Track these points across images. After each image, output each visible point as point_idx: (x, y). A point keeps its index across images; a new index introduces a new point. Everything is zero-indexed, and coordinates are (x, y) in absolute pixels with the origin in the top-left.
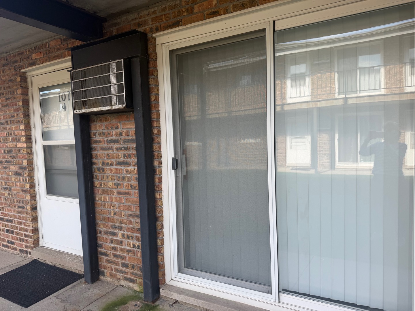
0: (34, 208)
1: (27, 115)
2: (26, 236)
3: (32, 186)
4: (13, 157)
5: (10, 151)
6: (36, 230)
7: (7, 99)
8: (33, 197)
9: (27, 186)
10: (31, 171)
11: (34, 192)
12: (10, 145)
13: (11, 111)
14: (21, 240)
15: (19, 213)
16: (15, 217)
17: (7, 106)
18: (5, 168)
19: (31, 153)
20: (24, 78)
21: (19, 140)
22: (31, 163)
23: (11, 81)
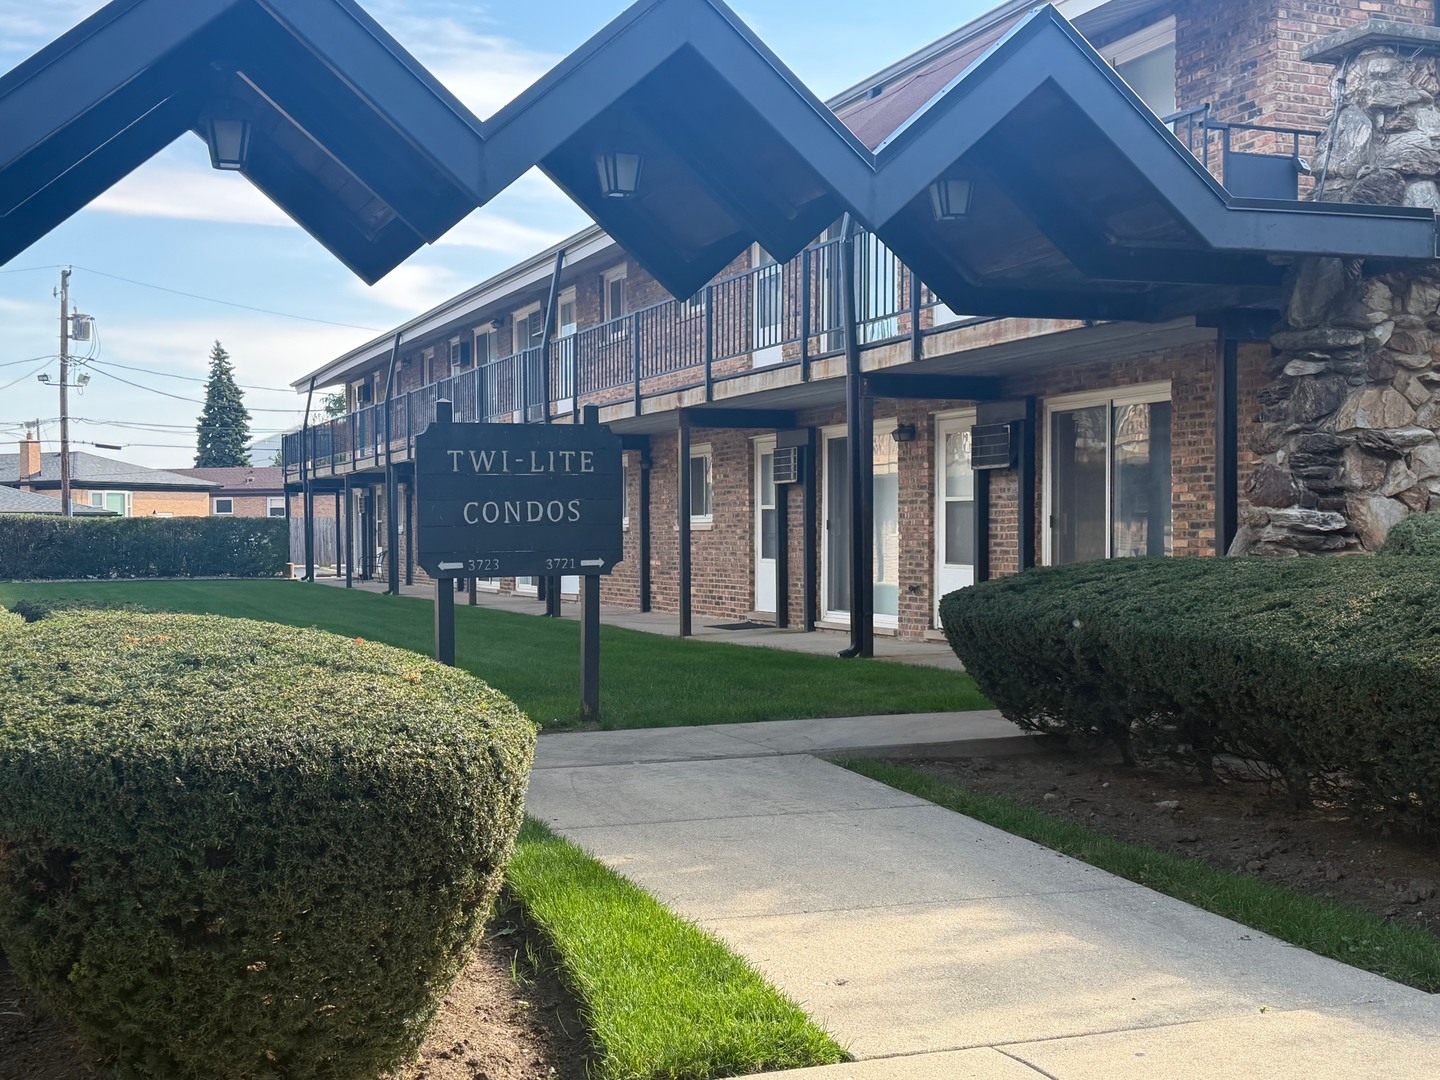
0: (752, 572)
1: (752, 481)
2: (745, 600)
3: (752, 550)
4: (739, 521)
5: (737, 515)
6: (752, 594)
7: (738, 463)
8: (752, 561)
9: (748, 549)
10: (752, 534)
11: (753, 556)
12: (737, 509)
13: (740, 476)
14: (742, 605)
15: (741, 577)
16: (738, 582)
17: (737, 469)
18: (733, 532)
19: (753, 517)
20: (751, 445)
21: (744, 504)
22: (752, 527)
23: (741, 446)
